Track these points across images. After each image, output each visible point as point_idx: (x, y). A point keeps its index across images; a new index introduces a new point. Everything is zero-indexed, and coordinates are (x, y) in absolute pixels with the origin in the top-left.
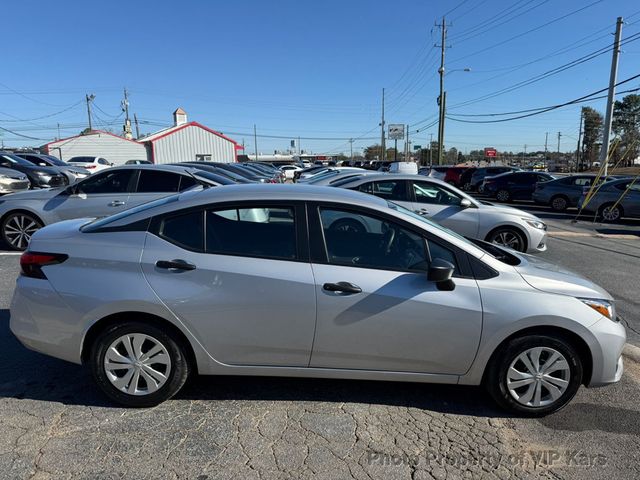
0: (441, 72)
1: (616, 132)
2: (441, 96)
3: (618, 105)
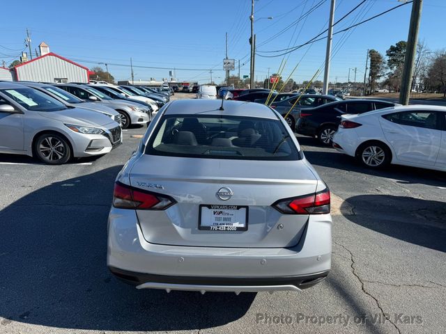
0: (251, 19)
1: (391, 68)
2: (251, 38)
3: (392, 48)
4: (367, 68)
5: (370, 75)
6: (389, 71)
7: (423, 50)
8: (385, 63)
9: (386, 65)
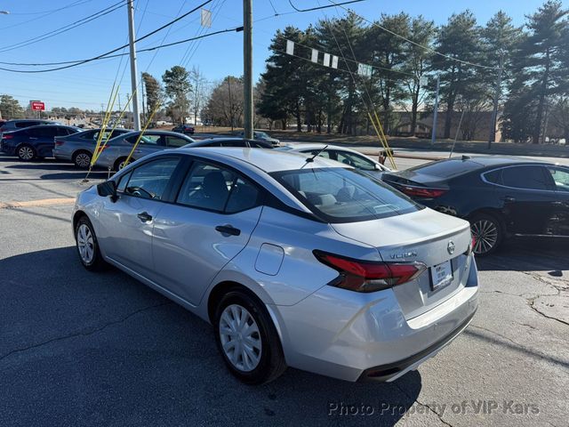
1: (170, 97)
3: (168, 74)
4: (144, 95)
5: (148, 104)
6: (169, 100)
7: (200, 78)
8: (162, 90)
9: (163, 93)
